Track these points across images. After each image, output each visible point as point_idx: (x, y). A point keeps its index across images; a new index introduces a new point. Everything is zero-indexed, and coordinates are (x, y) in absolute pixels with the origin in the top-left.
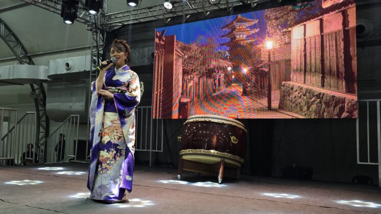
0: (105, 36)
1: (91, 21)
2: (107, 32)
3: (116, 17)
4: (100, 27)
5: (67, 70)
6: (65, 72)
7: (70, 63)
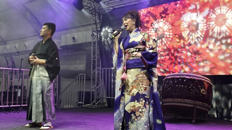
0: (101, 17)
1: (92, 7)
2: (102, 14)
3: (109, 3)
4: (98, 11)
5: (74, 42)
6: (72, 43)
7: (75, 37)
